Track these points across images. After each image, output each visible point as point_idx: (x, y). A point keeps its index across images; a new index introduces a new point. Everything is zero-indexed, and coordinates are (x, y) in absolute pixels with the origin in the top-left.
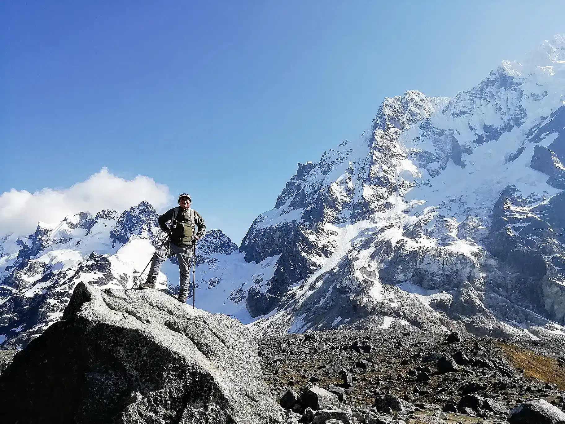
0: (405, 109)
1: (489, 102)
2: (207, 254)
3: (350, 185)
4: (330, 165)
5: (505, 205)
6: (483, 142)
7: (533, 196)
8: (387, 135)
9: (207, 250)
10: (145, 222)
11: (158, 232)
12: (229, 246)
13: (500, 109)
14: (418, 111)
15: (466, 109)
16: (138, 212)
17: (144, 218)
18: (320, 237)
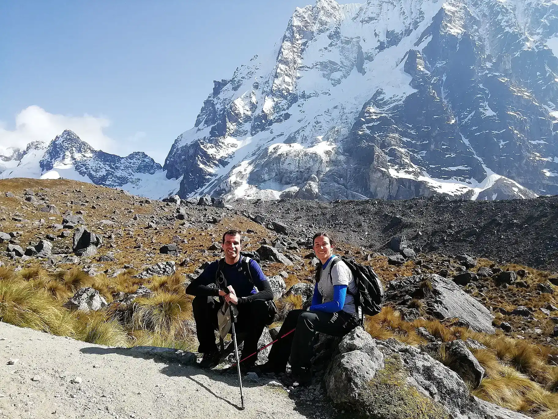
0: (315, 19)
1: (395, 6)
2: (130, 174)
3: (254, 100)
4: (240, 80)
5: (368, 107)
6: (385, 48)
7: (393, 97)
8: (295, 47)
9: (130, 171)
10: (67, 149)
11: (80, 158)
12: (152, 166)
13: (404, 13)
14: (328, 20)
15: (374, 15)
16: (62, 140)
17: (67, 145)
18: (220, 150)
